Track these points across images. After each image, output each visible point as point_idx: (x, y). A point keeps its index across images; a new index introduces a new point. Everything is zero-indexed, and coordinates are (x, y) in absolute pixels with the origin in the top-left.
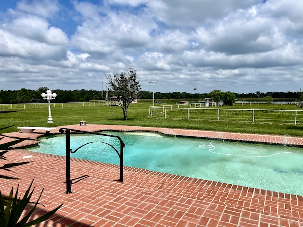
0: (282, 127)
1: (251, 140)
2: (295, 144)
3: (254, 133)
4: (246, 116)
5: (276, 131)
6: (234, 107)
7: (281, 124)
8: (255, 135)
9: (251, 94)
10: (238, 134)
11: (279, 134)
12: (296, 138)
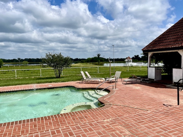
0: (34, 79)
1: (13, 90)
2: (40, 88)
3: (16, 85)
4: (11, 74)
5: (30, 82)
6: (2, 69)
7: (33, 77)
8: (17, 86)
9: (14, 60)
10: (4, 87)
11: (31, 83)
12: (41, 84)
